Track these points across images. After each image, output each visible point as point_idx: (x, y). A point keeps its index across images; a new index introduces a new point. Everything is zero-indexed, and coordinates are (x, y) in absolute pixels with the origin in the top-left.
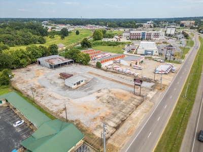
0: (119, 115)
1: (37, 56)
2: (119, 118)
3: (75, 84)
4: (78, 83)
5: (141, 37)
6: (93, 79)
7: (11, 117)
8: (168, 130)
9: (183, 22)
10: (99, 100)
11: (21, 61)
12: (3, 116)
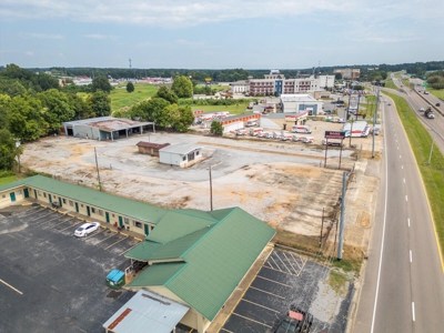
0: (320, 198)
1: (63, 116)
2: (321, 202)
3: (184, 159)
4: (191, 157)
5: (274, 90)
6: (216, 152)
7: (57, 221)
8: (438, 211)
9: (339, 71)
10: (255, 179)
11: (28, 125)
12: (31, 222)
